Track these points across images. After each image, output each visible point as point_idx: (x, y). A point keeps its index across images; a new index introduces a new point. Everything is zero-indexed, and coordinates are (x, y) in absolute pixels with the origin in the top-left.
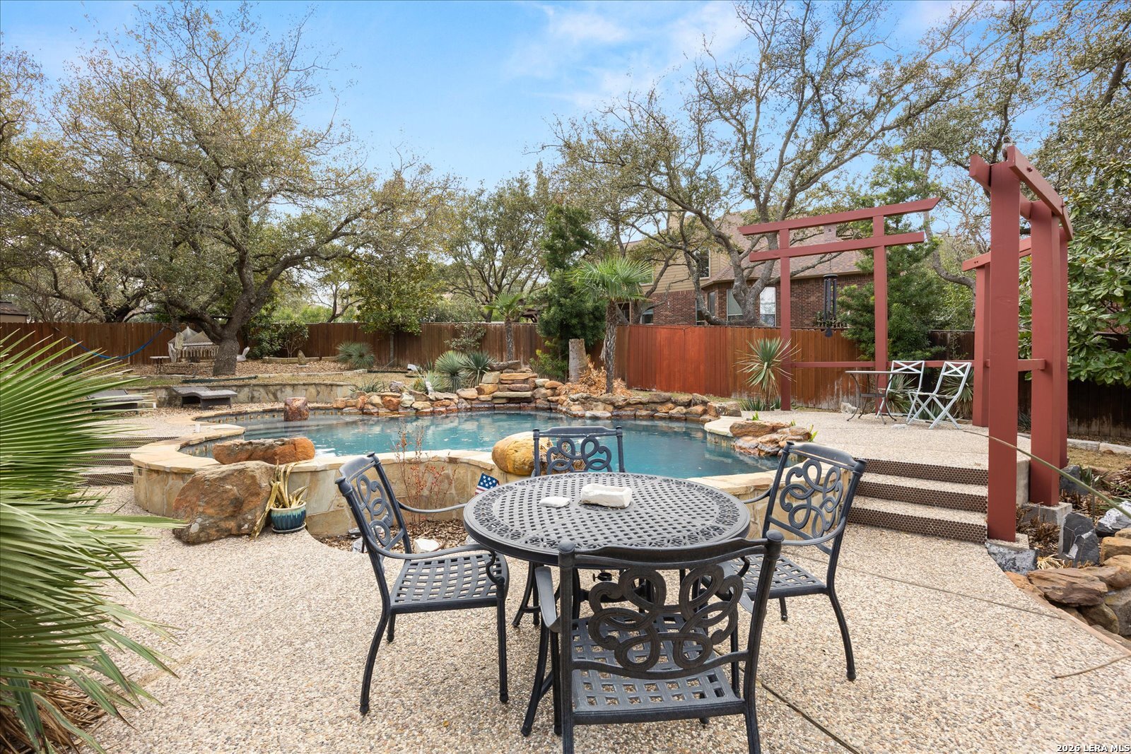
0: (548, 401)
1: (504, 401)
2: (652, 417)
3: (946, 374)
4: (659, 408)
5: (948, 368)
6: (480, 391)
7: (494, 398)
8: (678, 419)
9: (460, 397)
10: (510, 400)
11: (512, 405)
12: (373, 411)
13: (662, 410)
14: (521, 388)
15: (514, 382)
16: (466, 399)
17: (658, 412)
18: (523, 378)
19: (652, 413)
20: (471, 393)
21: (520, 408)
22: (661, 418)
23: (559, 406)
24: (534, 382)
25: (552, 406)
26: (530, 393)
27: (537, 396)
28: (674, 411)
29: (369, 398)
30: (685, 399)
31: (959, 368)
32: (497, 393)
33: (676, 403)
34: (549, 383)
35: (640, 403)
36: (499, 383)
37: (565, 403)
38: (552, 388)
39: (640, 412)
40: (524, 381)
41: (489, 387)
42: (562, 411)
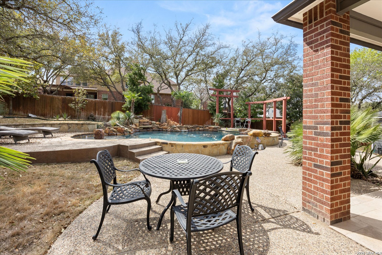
1: (143, 129)
3: (247, 120)
6: (135, 125)
8: (201, 131)
9: (132, 128)
11: (145, 130)
14: (147, 124)
15: (144, 122)
16: (134, 128)
17: (196, 129)
21: (147, 131)
23: (164, 129)
24: (151, 122)
25: (160, 129)
26: (151, 126)
27: (153, 127)
28: (201, 129)
29: (110, 129)
30: (202, 126)
31: (249, 120)
32: (140, 126)
33: (200, 127)
34: (157, 123)
35: (192, 127)
36: (139, 123)
37: (168, 128)
38: (159, 124)
39: (192, 130)
40: (147, 122)
41: (138, 124)
42: (167, 131)
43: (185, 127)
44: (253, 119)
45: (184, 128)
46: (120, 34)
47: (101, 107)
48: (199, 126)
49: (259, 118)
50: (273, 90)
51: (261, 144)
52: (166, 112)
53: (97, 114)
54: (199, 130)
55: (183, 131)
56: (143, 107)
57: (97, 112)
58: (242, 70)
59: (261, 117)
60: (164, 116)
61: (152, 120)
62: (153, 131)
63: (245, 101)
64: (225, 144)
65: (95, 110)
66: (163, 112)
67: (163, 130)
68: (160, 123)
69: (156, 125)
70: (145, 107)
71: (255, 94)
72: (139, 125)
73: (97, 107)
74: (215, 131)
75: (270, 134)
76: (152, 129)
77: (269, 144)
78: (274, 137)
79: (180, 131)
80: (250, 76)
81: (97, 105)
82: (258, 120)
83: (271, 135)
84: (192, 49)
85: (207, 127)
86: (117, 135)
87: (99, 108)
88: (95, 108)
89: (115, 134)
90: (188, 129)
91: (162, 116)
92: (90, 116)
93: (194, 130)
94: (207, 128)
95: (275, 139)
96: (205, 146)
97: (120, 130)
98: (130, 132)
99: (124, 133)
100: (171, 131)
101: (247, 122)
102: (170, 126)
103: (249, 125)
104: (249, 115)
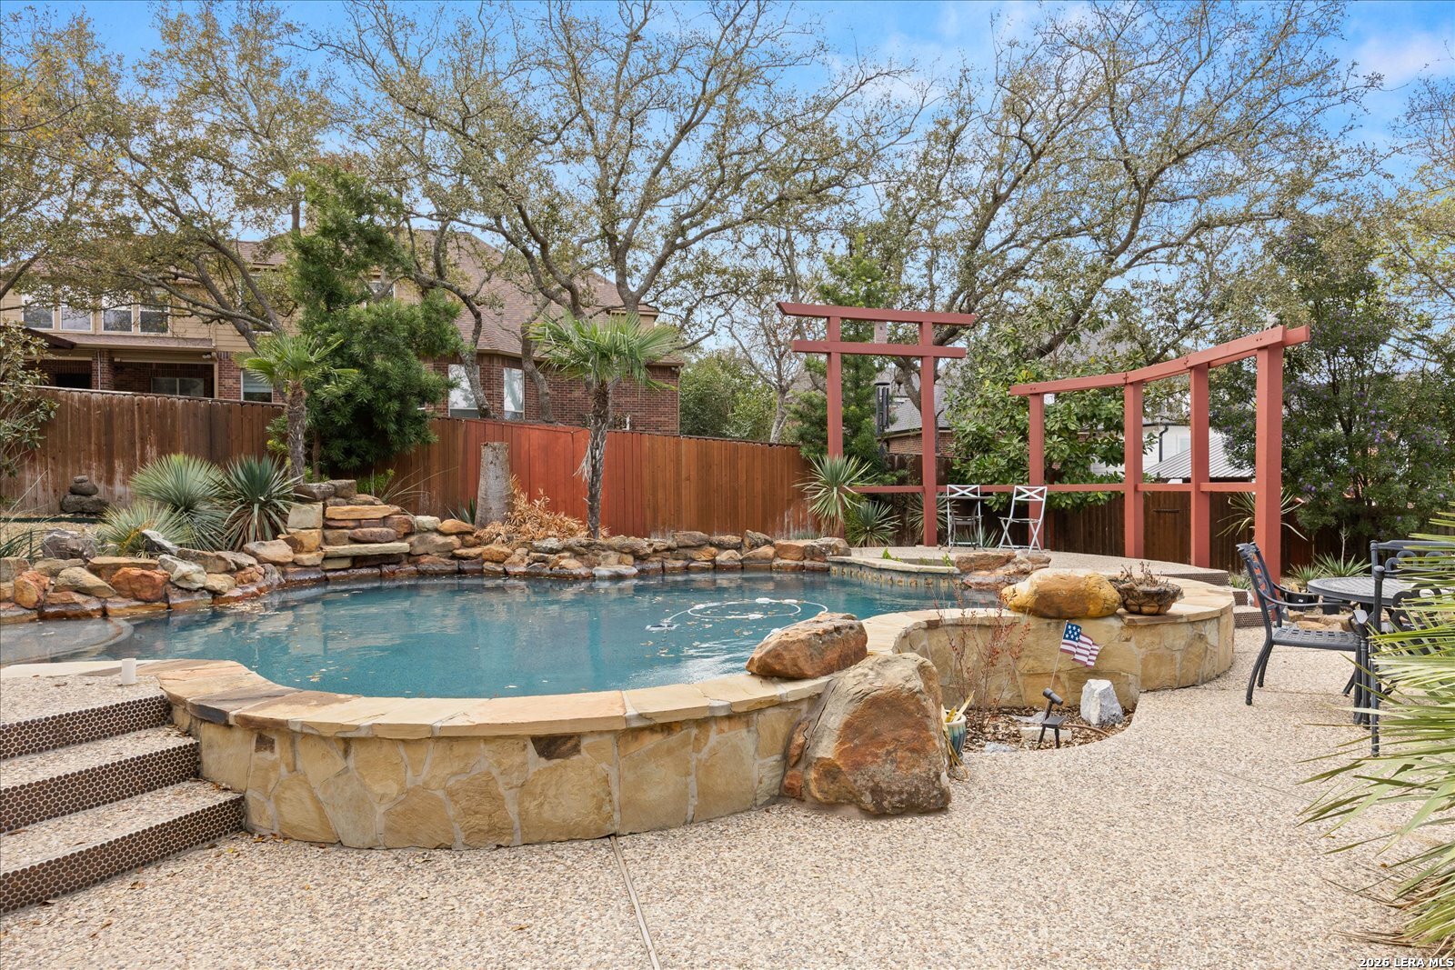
0: (454, 557)
1: (346, 563)
2: (687, 570)
3: (1019, 498)
4: (694, 554)
5: (1019, 493)
6: (295, 544)
7: (326, 558)
8: (730, 569)
9: (261, 561)
10: (358, 561)
11: (365, 571)
12: (89, 607)
13: (702, 558)
14: (380, 535)
15: (359, 523)
16: (275, 563)
17: (693, 560)
18: (380, 515)
19: (686, 563)
20: (277, 550)
21: (382, 577)
22: (703, 570)
23: (488, 565)
24: (408, 522)
25: (466, 566)
26: (403, 546)
27: (420, 550)
28: (723, 557)
29: (55, 574)
30: (734, 539)
31: (1034, 493)
32: (329, 549)
33: (721, 547)
34: (449, 524)
35: (669, 549)
36: (326, 527)
37: (515, 558)
38: (460, 534)
39: (670, 564)
40: (384, 520)
41: (313, 537)
42: (506, 573)
43: (620, 550)
44: (1058, 487)
45: (613, 557)
46: (283, 19)
47: (143, 439)
48: (716, 539)
49: (1101, 480)
50: (1183, 317)
51: (1096, 673)
52: (503, 456)
53: (118, 477)
54: (717, 568)
55: (602, 571)
56: (393, 427)
57: (119, 466)
58: (998, 200)
59: (1114, 478)
60: (492, 482)
61: (411, 505)
62: (422, 574)
63: (1008, 383)
64: (759, 708)
65: (107, 456)
66: (487, 454)
67: (481, 571)
68: (468, 526)
69: (440, 540)
70: (400, 432)
71: (1077, 338)
72: (325, 540)
73: (118, 436)
74: (813, 570)
75: (1165, 597)
76: (415, 563)
77: (1166, 672)
78: (1196, 621)
79: (584, 571)
80: (1046, 240)
81: (117, 422)
82: (1100, 492)
83: (1176, 608)
84: (699, 90)
85: (767, 542)
86: (105, 614)
87: (133, 444)
88: (110, 445)
89: (93, 605)
90: (639, 557)
91: (482, 482)
92: (73, 492)
93: (679, 564)
94: (767, 551)
95: (1210, 632)
96: (553, 744)
97: (130, 580)
98: (215, 594)
99: (166, 598)
100: (525, 576)
101: (1023, 509)
102: (523, 544)
103: (1036, 525)
104: (1036, 467)
